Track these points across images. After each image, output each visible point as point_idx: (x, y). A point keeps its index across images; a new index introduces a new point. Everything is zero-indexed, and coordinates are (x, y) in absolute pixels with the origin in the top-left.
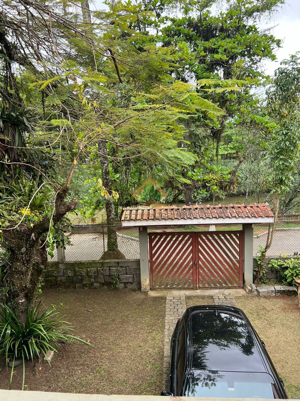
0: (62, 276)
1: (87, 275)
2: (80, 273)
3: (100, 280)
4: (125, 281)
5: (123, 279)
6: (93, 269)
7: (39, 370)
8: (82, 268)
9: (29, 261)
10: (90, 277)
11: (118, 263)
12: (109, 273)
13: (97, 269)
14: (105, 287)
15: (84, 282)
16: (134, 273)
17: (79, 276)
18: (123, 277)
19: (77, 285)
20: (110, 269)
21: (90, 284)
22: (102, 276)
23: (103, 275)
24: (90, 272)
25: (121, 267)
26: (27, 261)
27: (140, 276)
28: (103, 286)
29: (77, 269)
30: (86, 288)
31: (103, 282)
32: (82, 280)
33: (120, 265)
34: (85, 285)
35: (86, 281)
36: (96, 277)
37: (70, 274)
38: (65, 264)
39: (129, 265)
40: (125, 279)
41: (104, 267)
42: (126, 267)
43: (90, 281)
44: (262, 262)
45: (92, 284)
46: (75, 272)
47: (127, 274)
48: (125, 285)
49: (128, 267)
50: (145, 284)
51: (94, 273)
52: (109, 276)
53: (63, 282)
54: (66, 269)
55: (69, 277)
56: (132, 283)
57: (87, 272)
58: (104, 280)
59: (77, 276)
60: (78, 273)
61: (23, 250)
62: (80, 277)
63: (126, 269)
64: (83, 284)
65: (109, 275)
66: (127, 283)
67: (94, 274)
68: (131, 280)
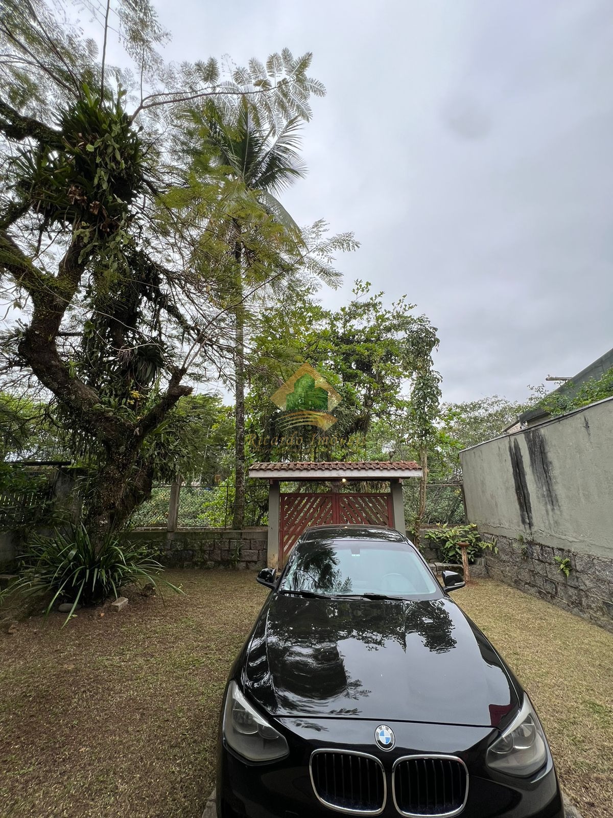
0: (168, 550)
1: (201, 550)
2: (192, 547)
3: (215, 557)
4: (247, 559)
5: (245, 556)
6: (209, 542)
7: (100, 615)
8: (195, 540)
9: (126, 465)
10: (204, 552)
11: (241, 534)
12: (228, 547)
13: (214, 541)
14: (222, 567)
15: (195, 559)
16: (259, 548)
17: (190, 550)
18: (246, 554)
19: (186, 563)
20: (230, 542)
21: (202, 563)
22: (219, 552)
23: (221, 550)
24: (204, 544)
25: (245, 539)
26: (123, 464)
27: (267, 552)
28: (219, 566)
29: (189, 540)
30: (196, 568)
31: (220, 559)
32: (193, 556)
33: (244, 536)
34: (196, 564)
35: (198, 557)
36: (211, 552)
37: (179, 548)
38: (176, 533)
39: (254, 537)
40: (248, 555)
41: (223, 539)
42: (250, 540)
43: (203, 558)
44: (417, 532)
45: (204, 563)
46: (186, 544)
47: (250, 549)
48: (247, 565)
49: (253, 539)
50: (272, 561)
51: (210, 546)
52: (229, 551)
53: (167, 559)
54: (176, 540)
55: (177, 551)
56: (255, 562)
57: (202, 545)
58: (221, 557)
59: (187, 550)
60: (189, 546)
61: (122, 449)
62: (191, 552)
63: (250, 543)
64: (193, 562)
65: (227, 550)
66: (250, 562)
67: (208, 549)
68: (255, 558)
